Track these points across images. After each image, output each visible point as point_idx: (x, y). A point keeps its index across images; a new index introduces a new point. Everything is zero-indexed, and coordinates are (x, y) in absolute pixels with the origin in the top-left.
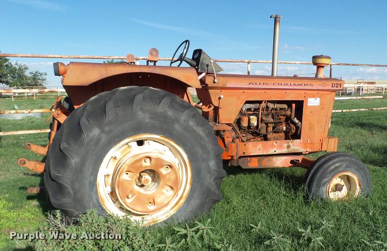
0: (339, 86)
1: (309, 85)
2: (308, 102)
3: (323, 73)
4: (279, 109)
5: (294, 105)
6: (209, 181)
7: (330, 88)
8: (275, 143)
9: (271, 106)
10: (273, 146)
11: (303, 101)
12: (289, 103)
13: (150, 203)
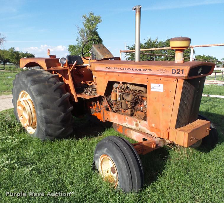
0: (181, 72)
1: (148, 70)
2: (151, 87)
4: (138, 91)
7: (170, 74)
8: (126, 118)
9: (131, 87)
10: (125, 120)
11: (147, 85)
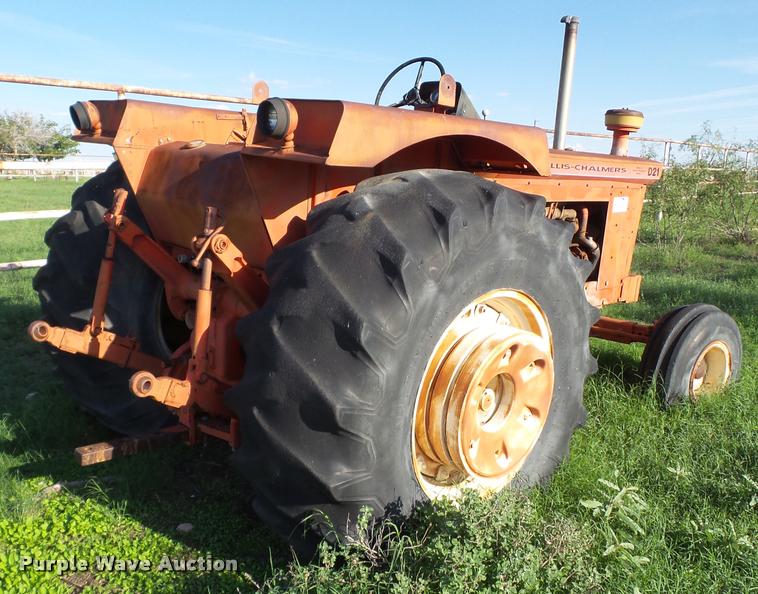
1: (620, 171)
2: (614, 205)
3: (627, 146)
5: (586, 211)
6: (579, 386)
11: (607, 203)
12: (577, 206)
13: (497, 452)
